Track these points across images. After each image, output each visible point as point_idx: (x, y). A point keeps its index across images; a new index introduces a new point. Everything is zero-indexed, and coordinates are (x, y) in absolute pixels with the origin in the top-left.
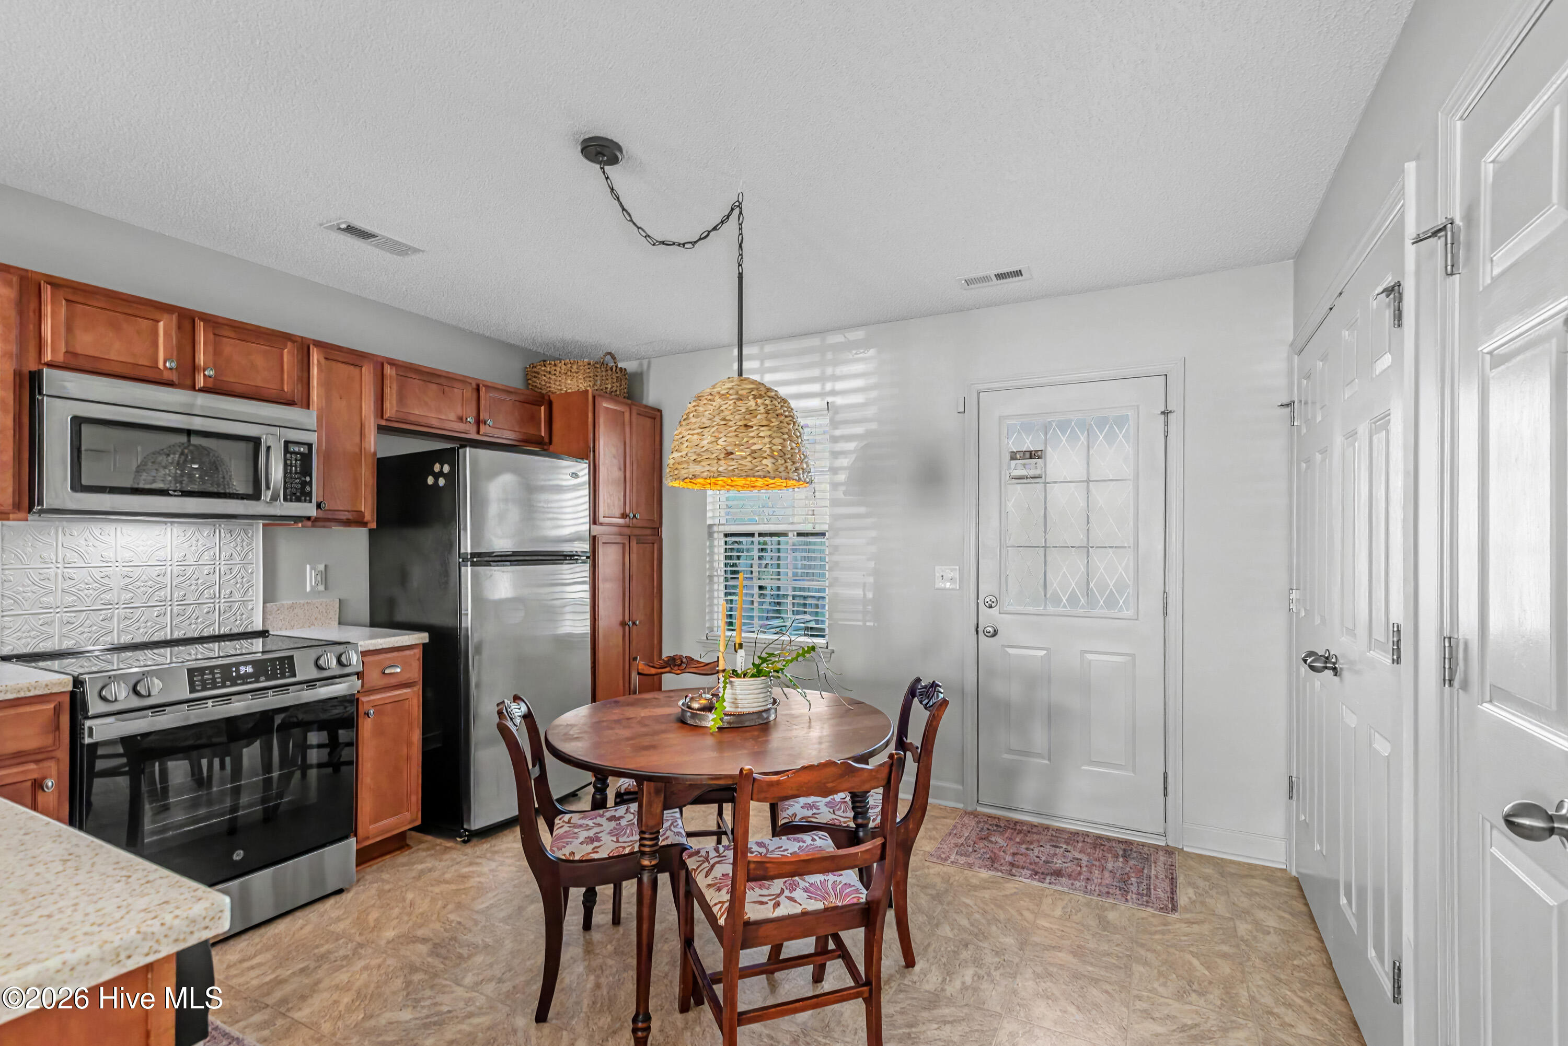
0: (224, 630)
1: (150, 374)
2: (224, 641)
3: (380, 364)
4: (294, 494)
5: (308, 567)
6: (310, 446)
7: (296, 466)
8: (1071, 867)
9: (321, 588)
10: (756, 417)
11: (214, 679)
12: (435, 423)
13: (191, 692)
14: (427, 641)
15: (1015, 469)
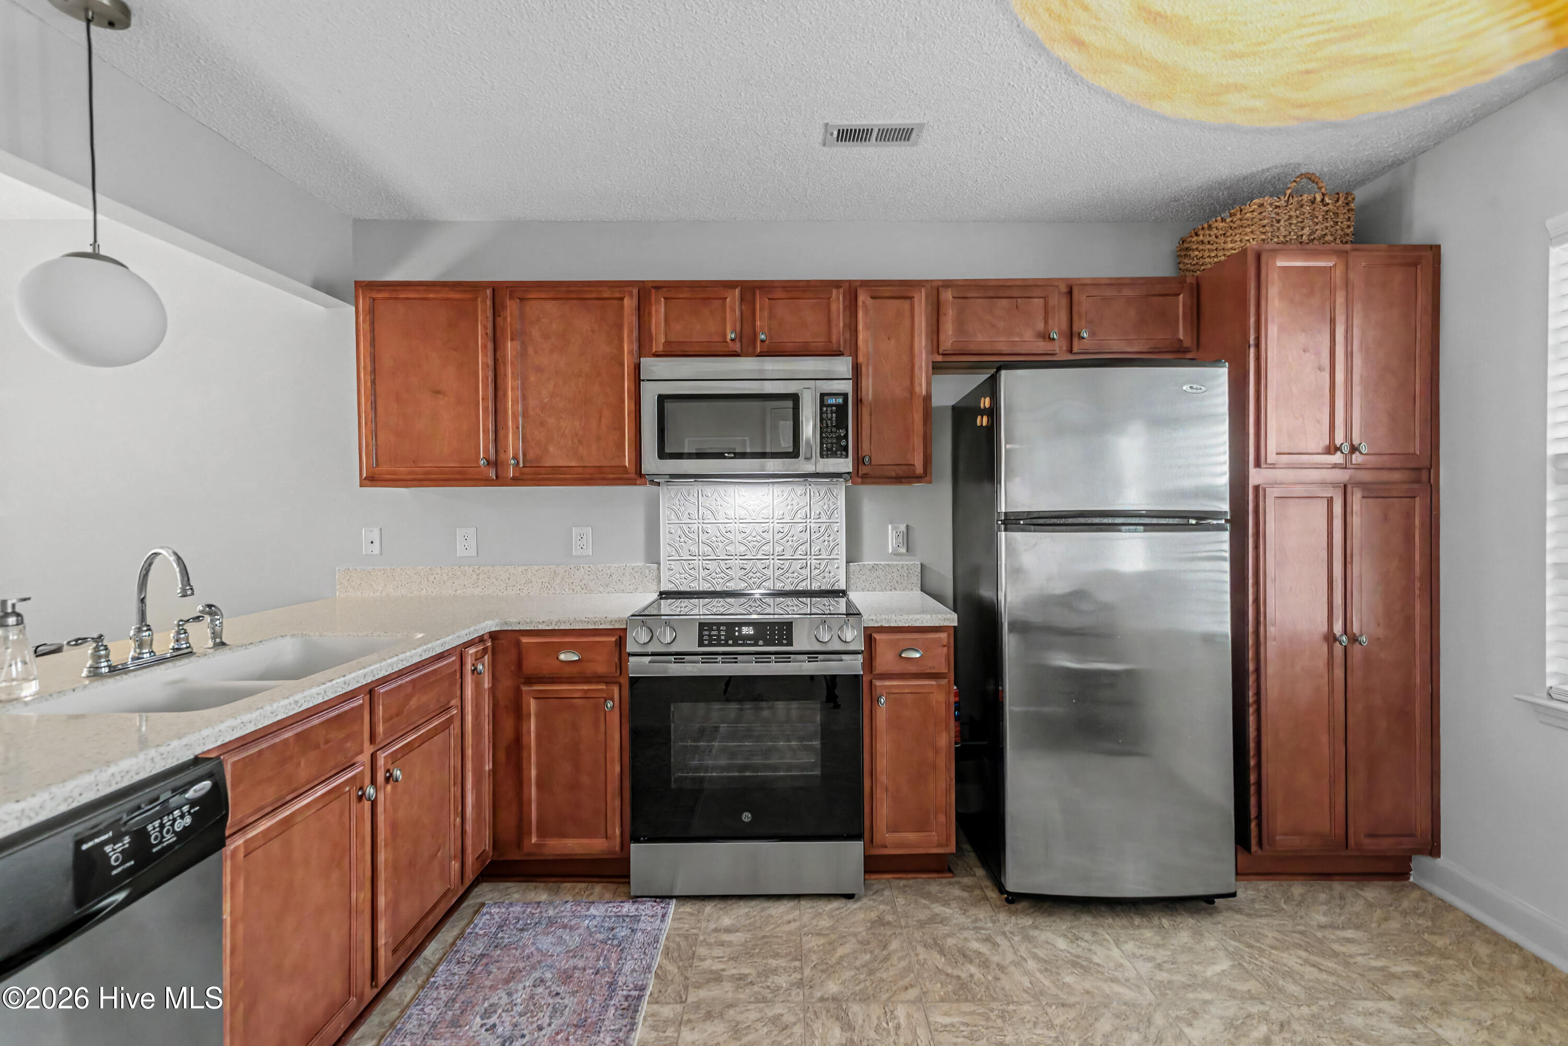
0: (815, 586)
1: (720, 348)
2: (815, 597)
3: (936, 289)
4: (831, 450)
5: (890, 526)
6: (845, 396)
7: (831, 419)
9: (903, 550)
11: (719, 636)
12: (1004, 348)
13: (699, 646)
14: (956, 624)
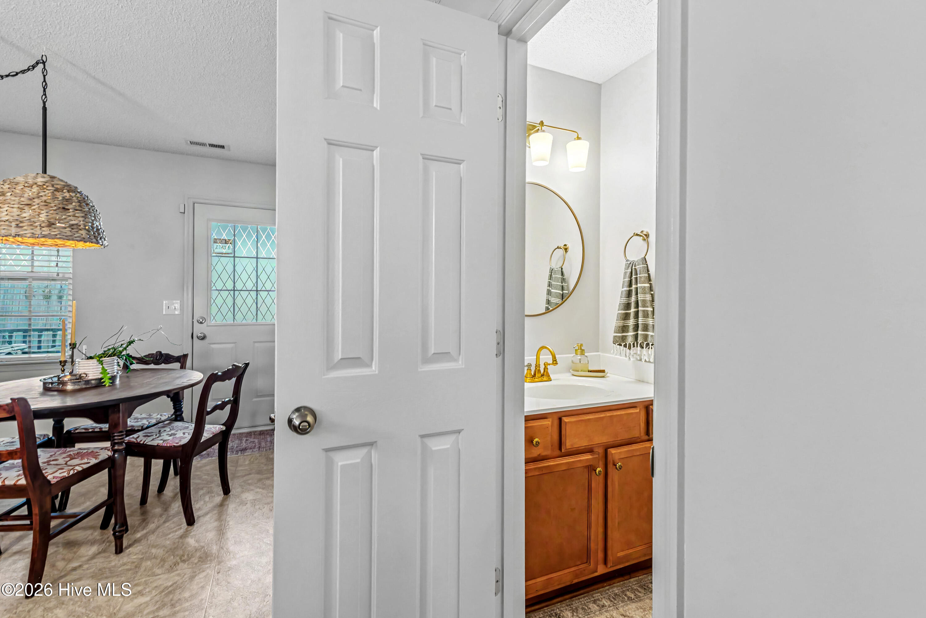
8: (250, 445)
10: (71, 204)
15: (216, 248)
